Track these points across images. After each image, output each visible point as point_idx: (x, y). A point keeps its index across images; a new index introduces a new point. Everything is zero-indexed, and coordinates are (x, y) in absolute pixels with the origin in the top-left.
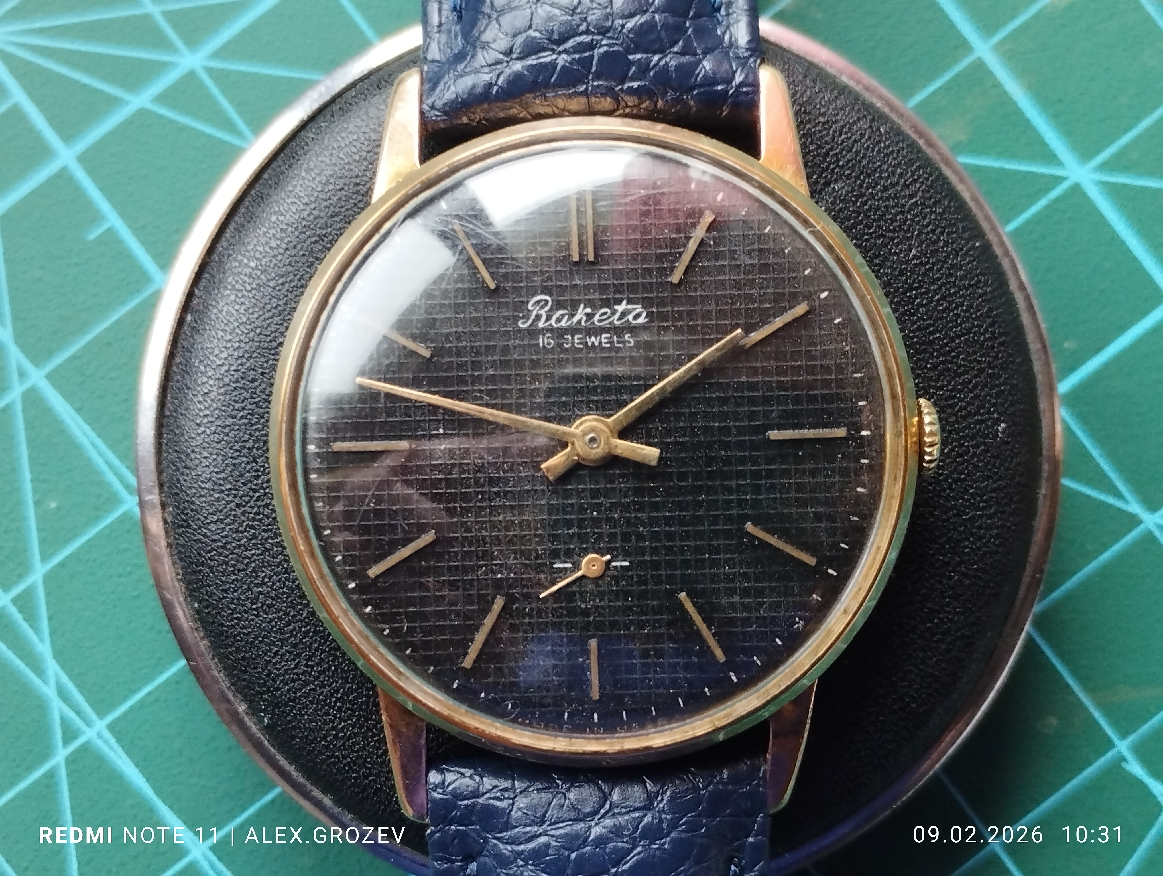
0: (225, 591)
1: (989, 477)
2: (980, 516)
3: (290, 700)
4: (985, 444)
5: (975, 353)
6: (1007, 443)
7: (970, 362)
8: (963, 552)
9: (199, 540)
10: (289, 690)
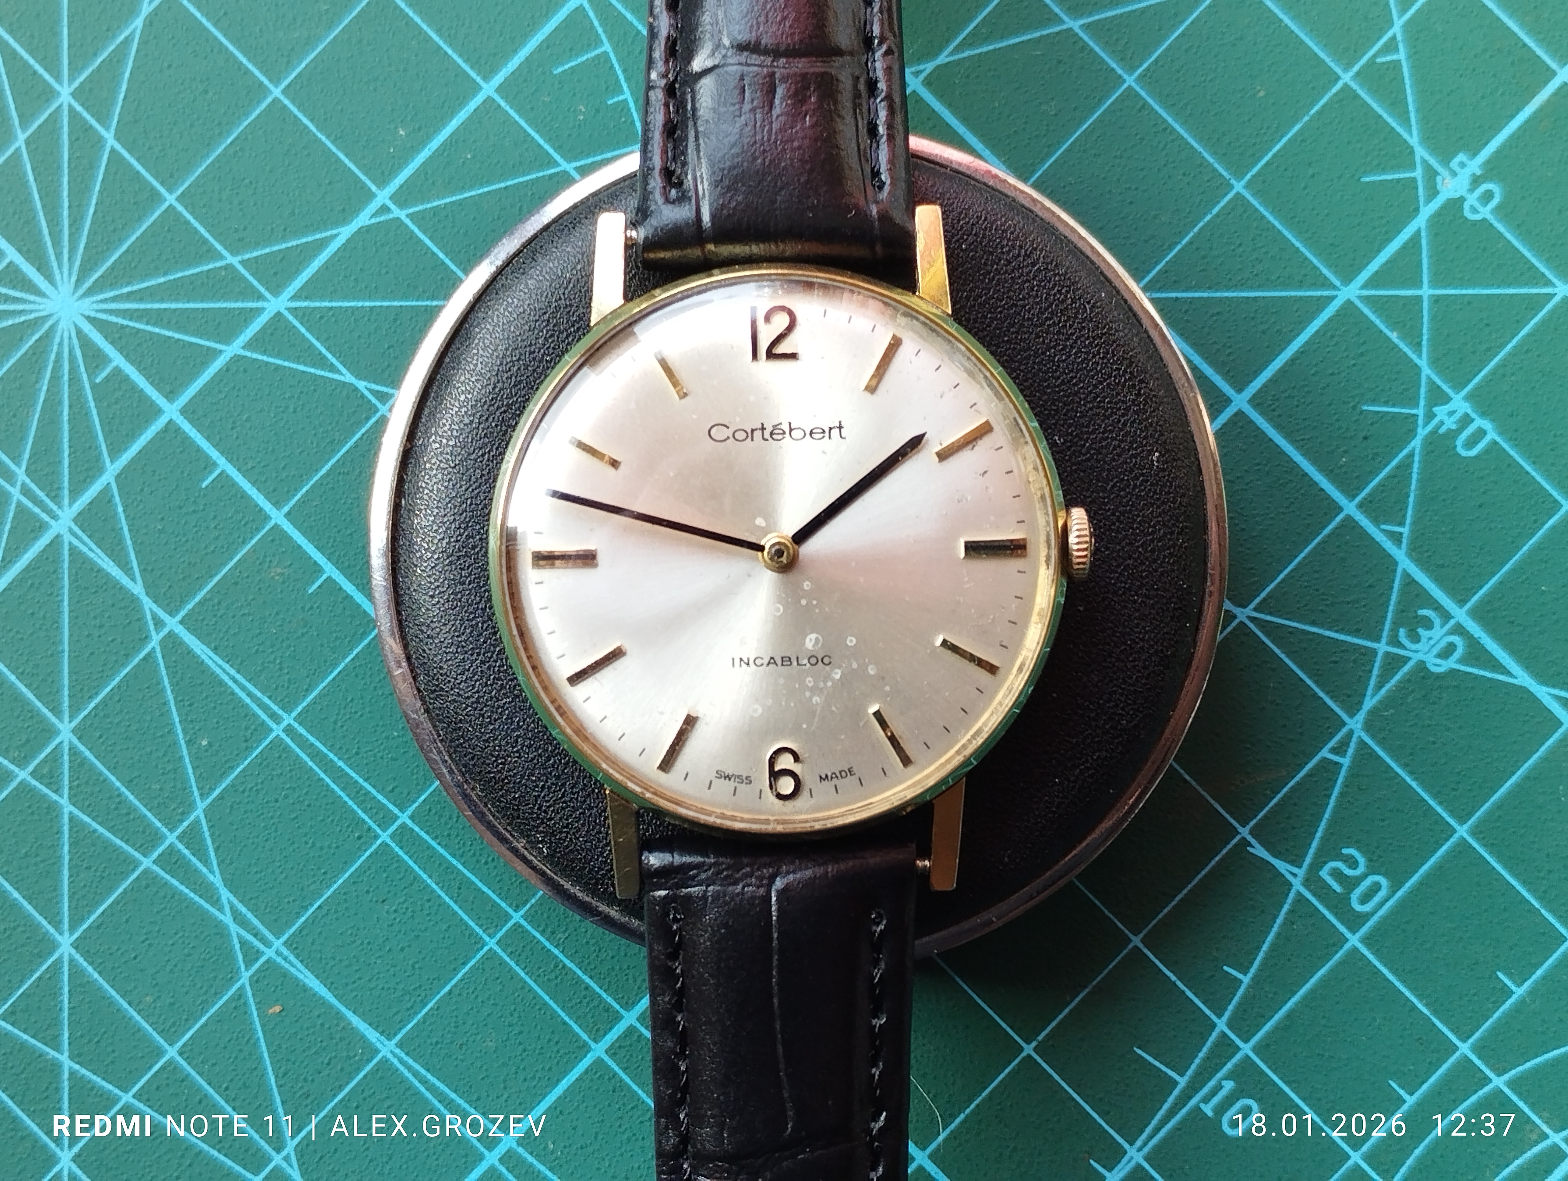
0: (487, 741)
1: (1152, 505)
2: (1152, 541)
3: (563, 827)
4: (1143, 475)
5: (1118, 394)
6: (1164, 470)
7: (1116, 403)
8: (1142, 577)
9: (454, 701)
10: (561, 819)
